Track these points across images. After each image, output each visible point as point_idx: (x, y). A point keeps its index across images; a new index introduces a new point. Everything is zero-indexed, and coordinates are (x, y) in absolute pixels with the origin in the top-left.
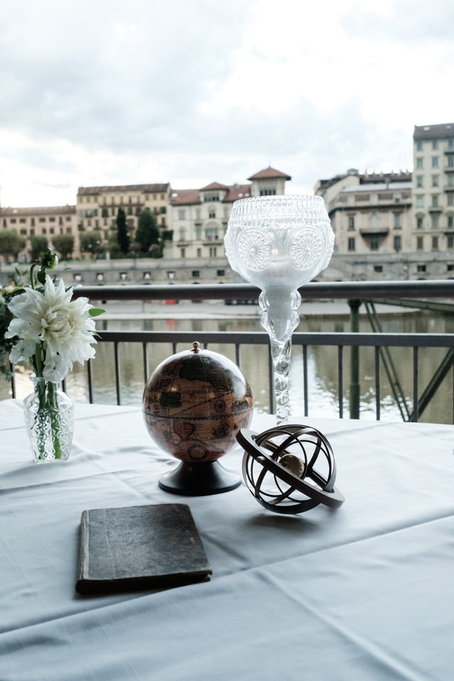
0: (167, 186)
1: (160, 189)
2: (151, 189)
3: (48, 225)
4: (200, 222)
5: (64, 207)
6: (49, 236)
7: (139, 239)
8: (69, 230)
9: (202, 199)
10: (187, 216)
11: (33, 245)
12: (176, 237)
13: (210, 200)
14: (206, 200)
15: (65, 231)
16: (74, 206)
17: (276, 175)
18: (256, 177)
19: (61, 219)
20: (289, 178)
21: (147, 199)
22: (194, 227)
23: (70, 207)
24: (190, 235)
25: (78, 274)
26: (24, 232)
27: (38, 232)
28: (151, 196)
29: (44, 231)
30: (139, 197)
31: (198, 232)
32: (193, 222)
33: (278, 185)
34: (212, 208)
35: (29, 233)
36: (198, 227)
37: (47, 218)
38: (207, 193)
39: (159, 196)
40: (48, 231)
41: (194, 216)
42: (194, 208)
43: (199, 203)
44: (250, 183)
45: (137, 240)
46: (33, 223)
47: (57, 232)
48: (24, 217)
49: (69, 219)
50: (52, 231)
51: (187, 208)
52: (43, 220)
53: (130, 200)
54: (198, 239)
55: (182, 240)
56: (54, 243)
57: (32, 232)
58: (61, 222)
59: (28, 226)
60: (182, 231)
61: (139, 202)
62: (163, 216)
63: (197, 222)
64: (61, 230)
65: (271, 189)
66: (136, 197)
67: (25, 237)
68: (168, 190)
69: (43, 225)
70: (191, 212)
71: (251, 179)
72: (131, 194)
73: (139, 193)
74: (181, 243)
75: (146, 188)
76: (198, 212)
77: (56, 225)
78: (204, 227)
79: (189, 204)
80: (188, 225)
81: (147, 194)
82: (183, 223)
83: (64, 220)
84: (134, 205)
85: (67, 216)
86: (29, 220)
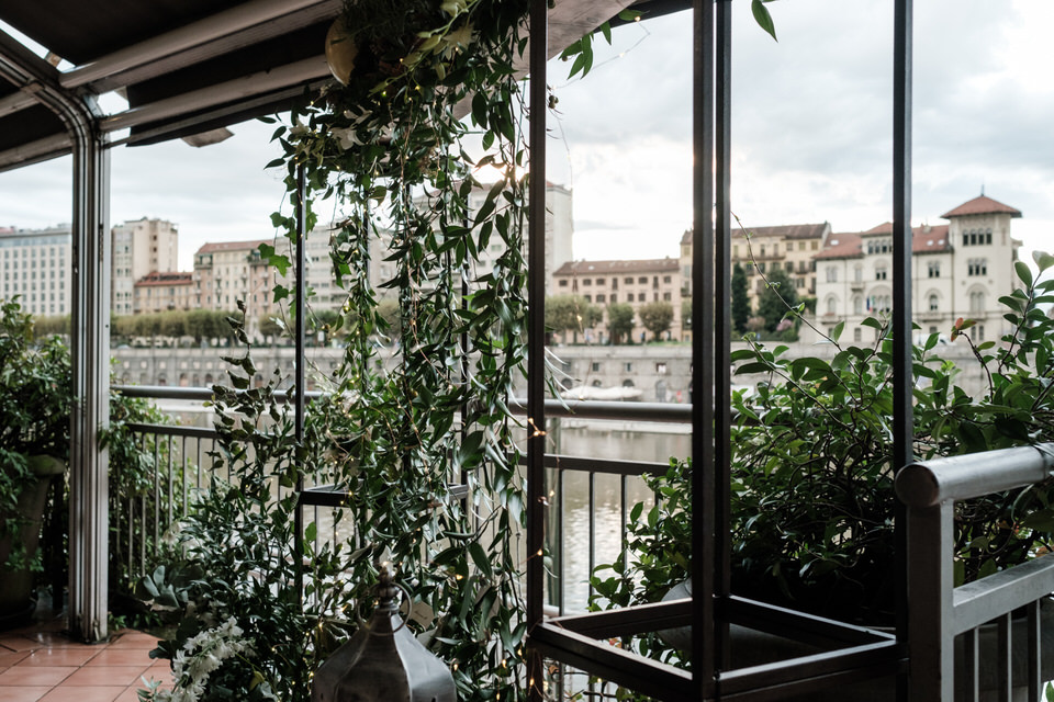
0: (823, 227)
1: (811, 233)
2: (796, 234)
3: (636, 288)
4: (861, 286)
5: (661, 261)
6: (636, 305)
7: (764, 312)
8: (667, 296)
9: (865, 250)
10: (840, 276)
11: (611, 317)
12: (821, 309)
13: (877, 251)
14: (870, 251)
15: (661, 297)
16: (677, 260)
17: (991, 208)
18: (956, 213)
19: (656, 279)
20: (1017, 214)
21: (790, 249)
22: (850, 293)
23: (672, 260)
24: (844, 307)
25: (663, 364)
26: (601, 298)
27: (622, 299)
28: (796, 244)
29: (631, 297)
30: (776, 245)
31: (856, 301)
32: (850, 286)
33: (995, 226)
34: (880, 265)
35: (608, 300)
36: (857, 294)
37: (636, 278)
38: (874, 239)
39: (808, 243)
40: (636, 298)
41: (851, 277)
42: (851, 264)
43: (860, 256)
44: (947, 222)
45: (760, 313)
46: (615, 286)
47: (650, 298)
48: (603, 277)
49: (667, 280)
50: (642, 297)
51: (840, 264)
52: (629, 281)
53: (763, 251)
54: (856, 314)
55: (830, 314)
56: (643, 315)
57: (613, 298)
58: (656, 285)
59: (607, 290)
60: (831, 300)
61: (776, 254)
62: (813, 275)
63: (856, 287)
64: (656, 296)
65: (983, 232)
66: (771, 246)
67: (602, 305)
68: (825, 235)
69: (629, 288)
70: (846, 271)
71: (948, 217)
72: (764, 241)
73: (777, 240)
74: (827, 320)
75: (789, 232)
76: (858, 270)
77: (648, 288)
78: (866, 294)
79: (843, 258)
80: (841, 290)
81: (789, 241)
82: (832, 288)
83: (661, 281)
84: (769, 259)
85: (666, 275)
86: (609, 280)
